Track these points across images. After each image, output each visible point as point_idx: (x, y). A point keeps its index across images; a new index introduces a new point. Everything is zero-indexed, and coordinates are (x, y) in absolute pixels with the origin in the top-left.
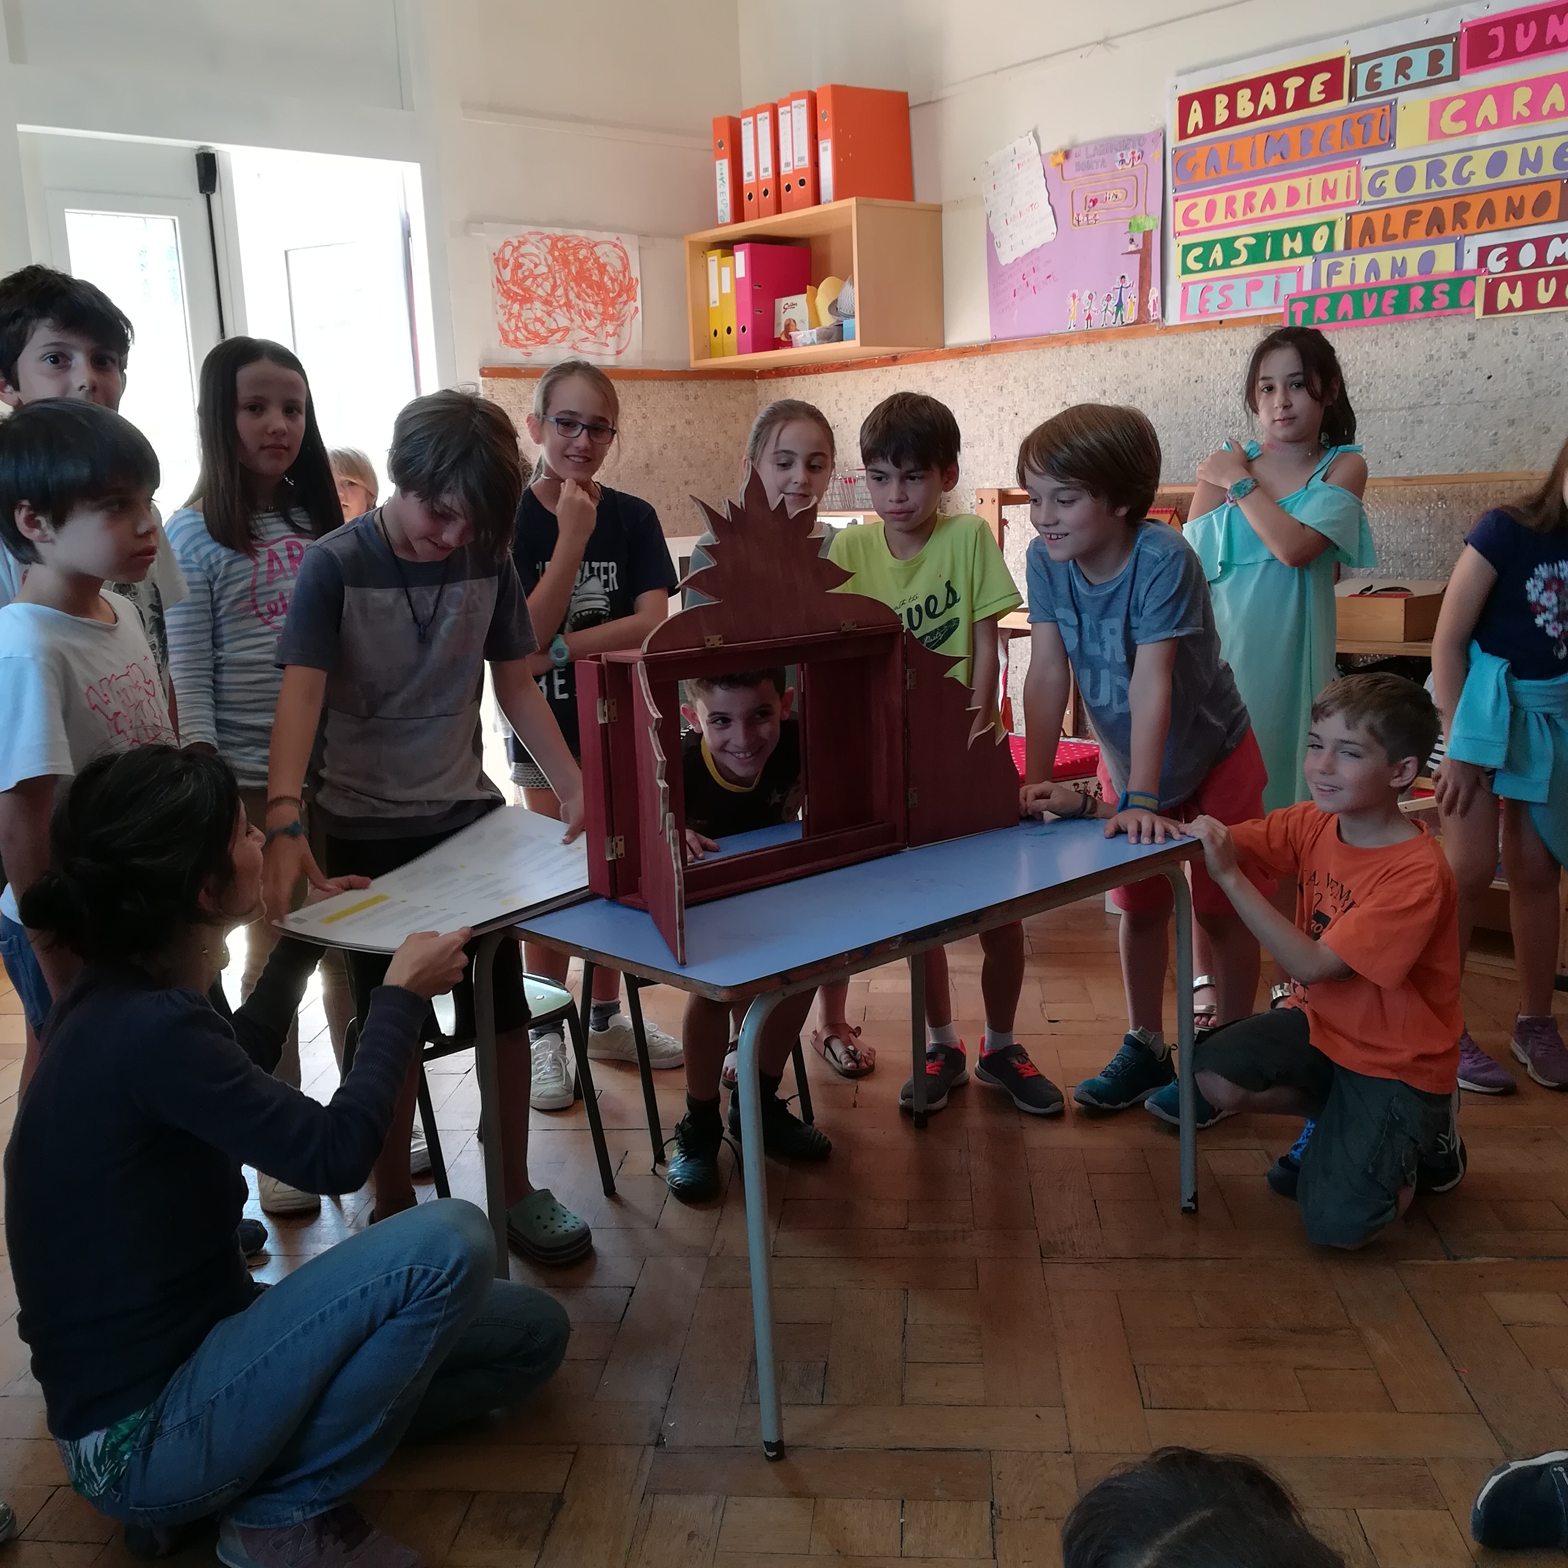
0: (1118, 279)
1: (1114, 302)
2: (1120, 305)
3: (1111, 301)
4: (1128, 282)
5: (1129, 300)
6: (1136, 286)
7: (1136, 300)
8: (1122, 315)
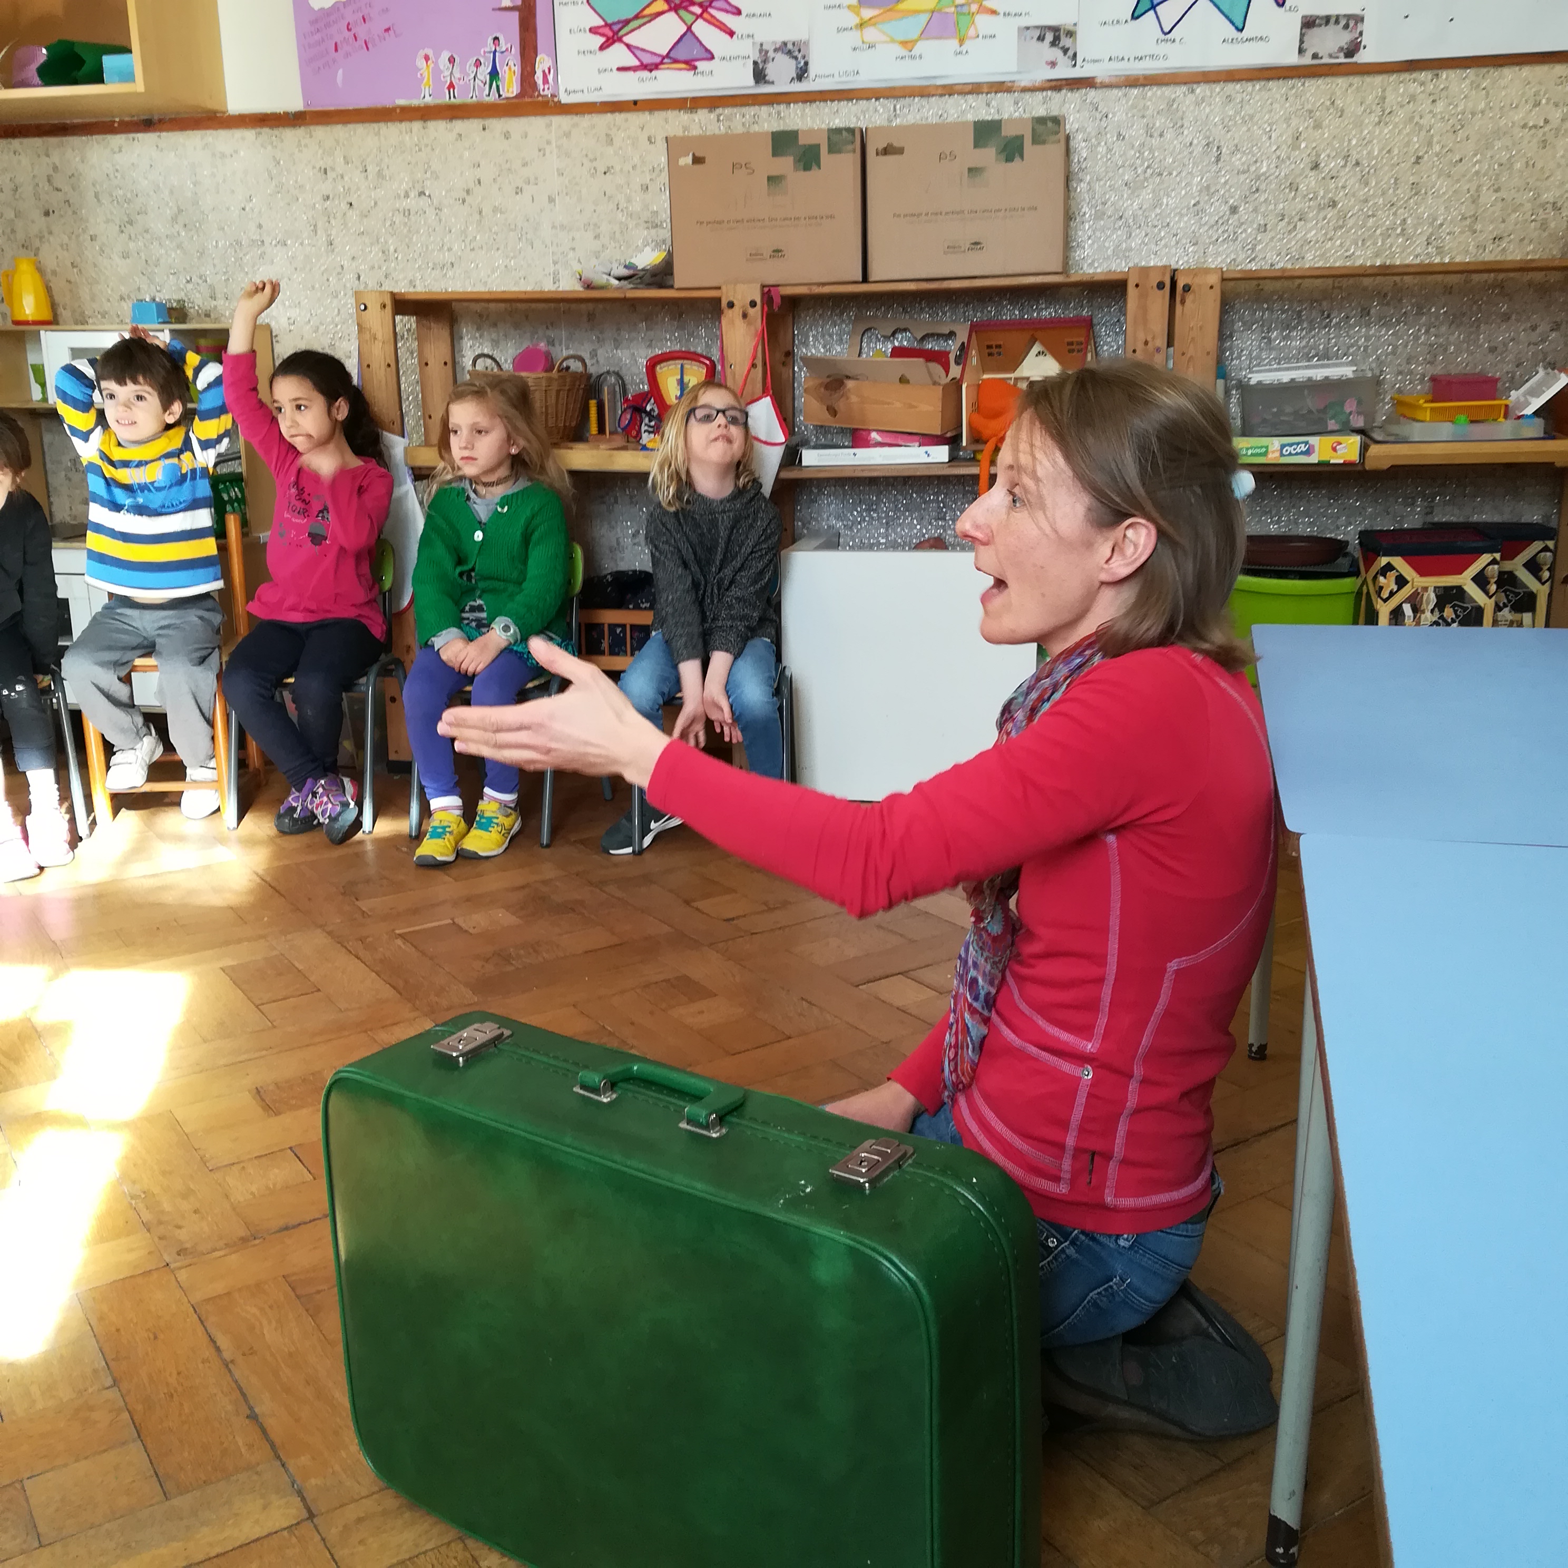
0: (490, 41)
1: (485, 70)
2: (494, 73)
3: (481, 69)
4: (503, 46)
5: (506, 68)
6: (516, 50)
7: (517, 69)
8: (498, 87)
